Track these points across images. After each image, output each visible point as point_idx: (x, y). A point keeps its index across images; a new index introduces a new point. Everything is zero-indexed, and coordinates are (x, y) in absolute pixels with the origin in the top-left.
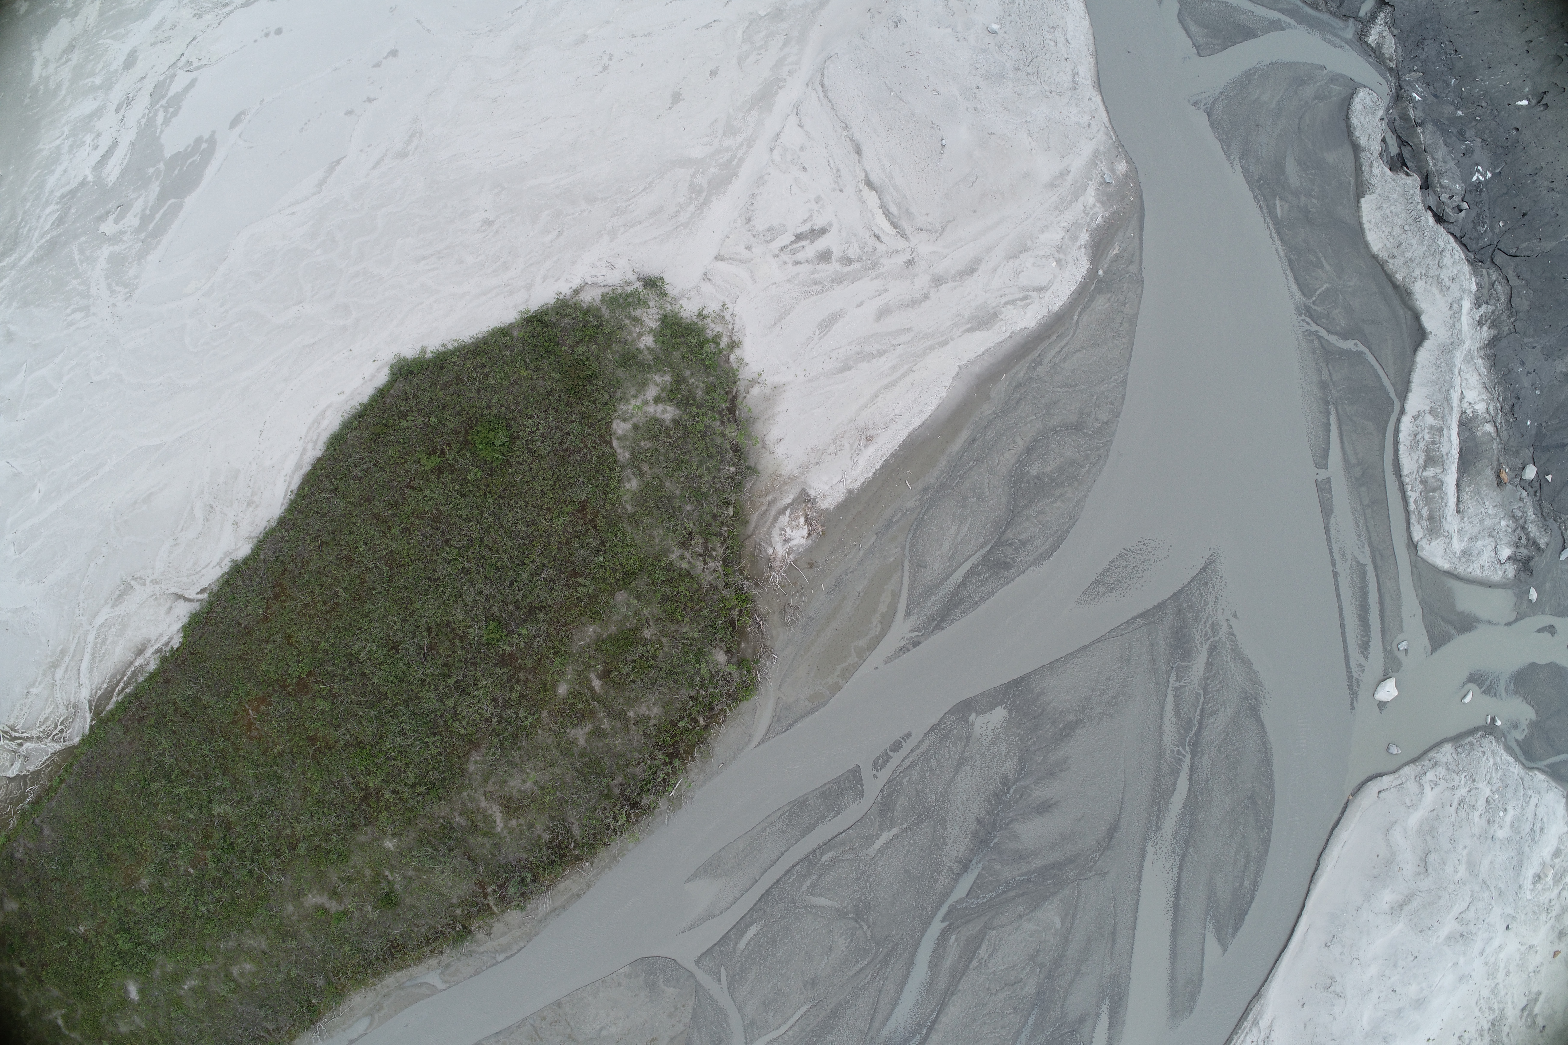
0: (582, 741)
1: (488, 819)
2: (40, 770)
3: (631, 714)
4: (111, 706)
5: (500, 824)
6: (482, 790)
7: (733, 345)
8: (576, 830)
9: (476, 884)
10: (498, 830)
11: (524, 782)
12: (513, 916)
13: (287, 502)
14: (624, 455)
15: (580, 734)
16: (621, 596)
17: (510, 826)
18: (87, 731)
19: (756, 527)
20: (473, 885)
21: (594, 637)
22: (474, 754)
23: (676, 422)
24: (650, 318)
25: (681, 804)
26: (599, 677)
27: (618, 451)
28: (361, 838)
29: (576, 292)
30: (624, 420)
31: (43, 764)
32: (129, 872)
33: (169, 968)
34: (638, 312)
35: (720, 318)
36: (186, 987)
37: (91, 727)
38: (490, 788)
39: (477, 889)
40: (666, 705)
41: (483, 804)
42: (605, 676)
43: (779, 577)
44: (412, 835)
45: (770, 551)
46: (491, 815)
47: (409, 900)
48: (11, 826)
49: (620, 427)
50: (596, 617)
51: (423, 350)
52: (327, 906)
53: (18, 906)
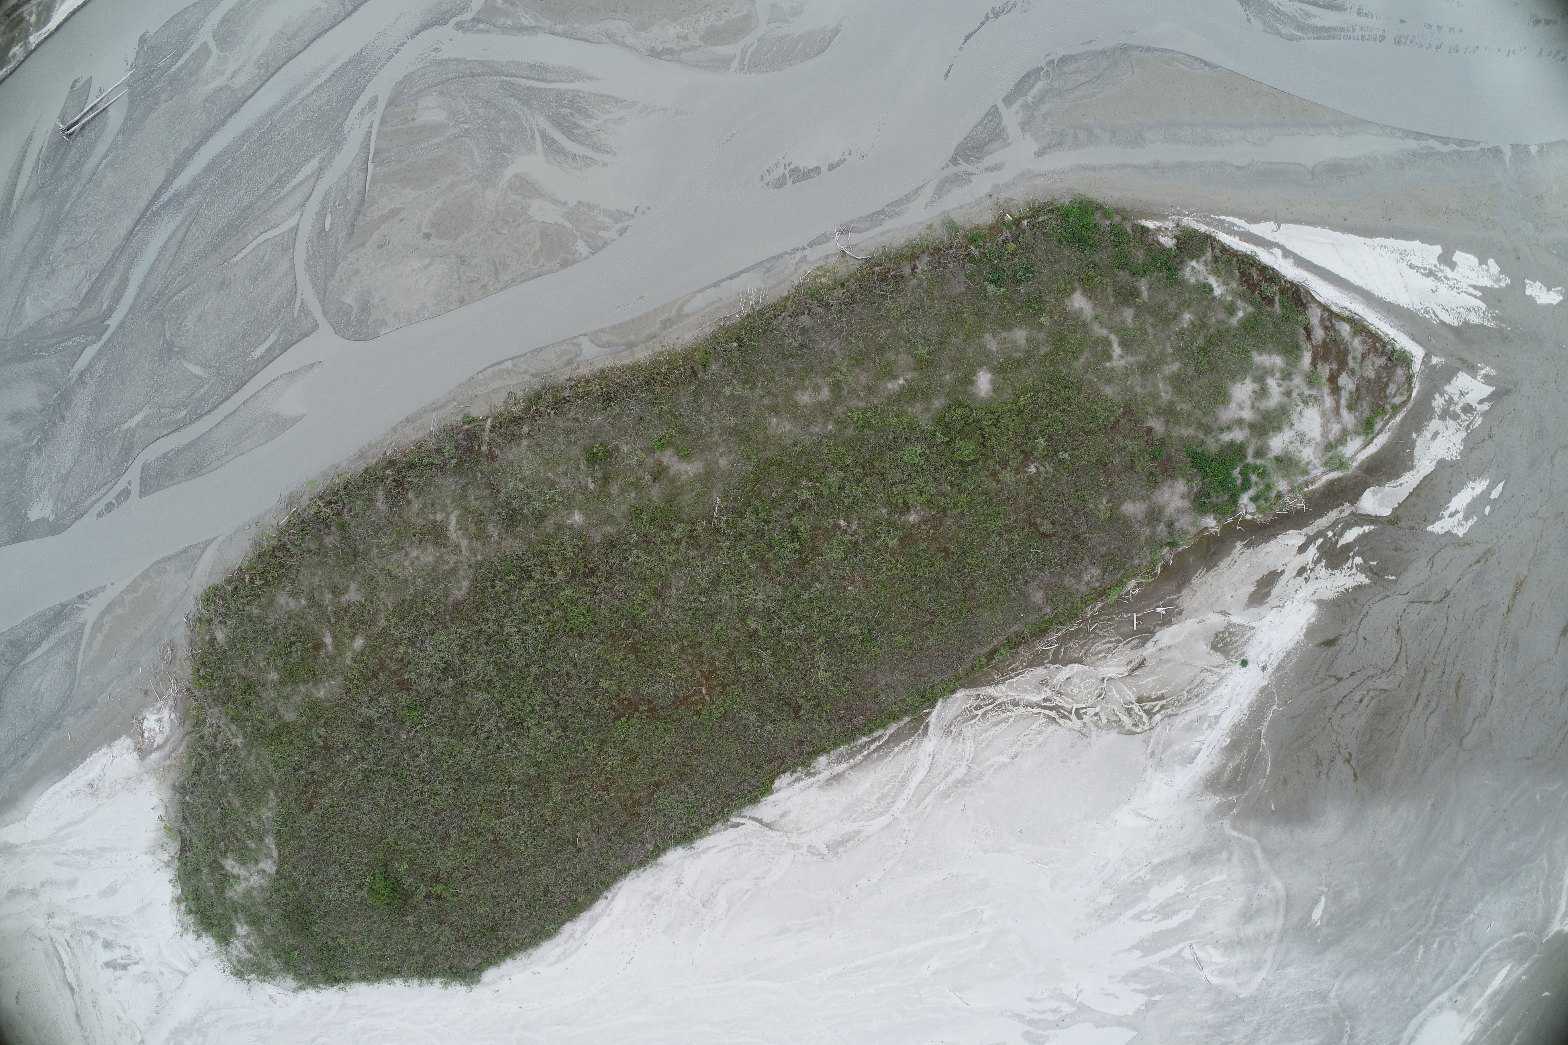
0: (353, 586)
1: (462, 526)
2: (1028, 666)
3: (304, 602)
4: (893, 728)
5: (453, 519)
6: (462, 559)
7: (178, 901)
8: (380, 495)
9: (497, 457)
10: (456, 513)
11: (418, 558)
12: (478, 411)
13: (614, 888)
14: (270, 840)
15: (353, 595)
16: (290, 716)
17: (444, 514)
18: (939, 704)
19: (182, 740)
20: (500, 456)
21: (321, 685)
22: (460, 597)
23: (224, 854)
24: (238, 947)
25: (290, 497)
26: (324, 645)
27: (273, 847)
28: (609, 529)
29: (301, 988)
30: (264, 871)
31: (1019, 674)
32: (932, 531)
33: (919, 406)
34: (248, 956)
35: (185, 928)
36: (901, 381)
37: (933, 706)
38: (453, 558)
39: (498, 452)
40: (272, 601)
41: (464, 543)
42: (318, 646)
43: (170, 691)
44: (549, 525)
45: (173, 716)
46: (460, 529)
47: (575, 451)
48: (1100, 605)
49: (269, 866)
50: (314, 704)
51: (446, 985)
52: (675, 459)
53: (1123, 508)
